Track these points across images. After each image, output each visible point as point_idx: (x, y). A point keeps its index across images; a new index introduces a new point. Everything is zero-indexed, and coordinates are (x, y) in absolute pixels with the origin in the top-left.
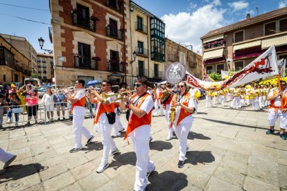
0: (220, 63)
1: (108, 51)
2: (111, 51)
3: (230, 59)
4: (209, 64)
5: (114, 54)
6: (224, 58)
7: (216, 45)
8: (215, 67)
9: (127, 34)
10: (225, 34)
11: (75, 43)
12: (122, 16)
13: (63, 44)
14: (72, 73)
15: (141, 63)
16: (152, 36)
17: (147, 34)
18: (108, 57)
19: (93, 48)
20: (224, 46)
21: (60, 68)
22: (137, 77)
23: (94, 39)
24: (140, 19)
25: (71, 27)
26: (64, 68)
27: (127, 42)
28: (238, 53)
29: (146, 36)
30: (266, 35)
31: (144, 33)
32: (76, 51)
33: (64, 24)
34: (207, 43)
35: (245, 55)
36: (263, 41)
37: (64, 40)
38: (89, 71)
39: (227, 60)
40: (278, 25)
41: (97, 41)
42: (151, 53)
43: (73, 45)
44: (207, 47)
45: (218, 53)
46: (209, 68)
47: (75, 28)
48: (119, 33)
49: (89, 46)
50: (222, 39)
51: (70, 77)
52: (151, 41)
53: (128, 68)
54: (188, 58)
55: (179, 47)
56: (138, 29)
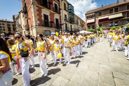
0: (93, 24)
1: (55, 19)
2: (56, 18)
3: (97, 23)
4: (89, 25)
5: (57, 20)
7: (91, 17)
8: (91, 26)
9: (61, 11)
10: (95, 13)
11: (42, 14)
12: (59, 2)
13: (38, 15)
14: (42, 29)
15: (66, 24)
16: (69, 13)
17: (68, 11)
18: (55, 22)
19: (49, 17)
20: (94, 18)
21: (37, 27)
22: (65, 31)
23: (49, 12)
24: (65, 4)
25: (40, 6)
26: (39, 27)
27: (61, 14)
28: (100, 21)
29: (67, 12)
30: (110, 13)
31: (67, 11)
32: (43, 18)
33: (37, 5)
34: (88, 16)
35: (103, 21)
36: (109, 16)
37: (38, 13)
38: (48, 28)
39: (96, 23)
40: (114, 10)
41: (51, 14)
42: (69, 20)
43: (42, 15)
44: (88, 18)
45: (92, 20)
46: (89, 27)
47: (42, 7)
48: (58, 10)
49: (48, 16)
50: (94, 15)
51: (42, 31)
52: (69, 15)
53: (62, 26)
54: (81, 22)
55: (78, 18)
56: (65, 9)
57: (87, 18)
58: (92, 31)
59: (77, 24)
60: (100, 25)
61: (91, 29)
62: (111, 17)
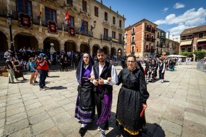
0: (189, 47)
3: (195, 45)
4: (183, 48)
5: (152, 47)
6: (192, 45)
8: (187, 49)
10: (193, 34)
11: (146, 45)
12: (154, 34)
14: (145, 53)
15: (158, 49)
16: (161, 39)
20: (192, 39)
23: (149, 43)
24: (158, 33)
25: (146, 41)
28: (199, 43)
32: (146, 47)
42: (160, 45)
45: (189, 42)
48: (154, 40)
52: (161, 41)
53: (155, 51)
54: (172, 44)
55: (170, 41)
56: (158, 37)
57: (182, 39)
58: (186, 55)
59: (168, 47)
60: (199, 48)
61: (186, 52)
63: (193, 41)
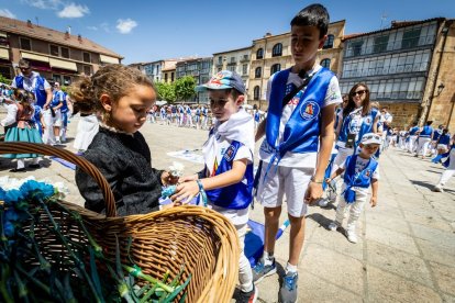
0: (5, 65)
10: (8, 33)
20: (8, 47)
30: (52, 54)
35: (36, 66)
36: (50, 59)
39: (14, 65)
62: (54, 63)
63: (10, 50)
